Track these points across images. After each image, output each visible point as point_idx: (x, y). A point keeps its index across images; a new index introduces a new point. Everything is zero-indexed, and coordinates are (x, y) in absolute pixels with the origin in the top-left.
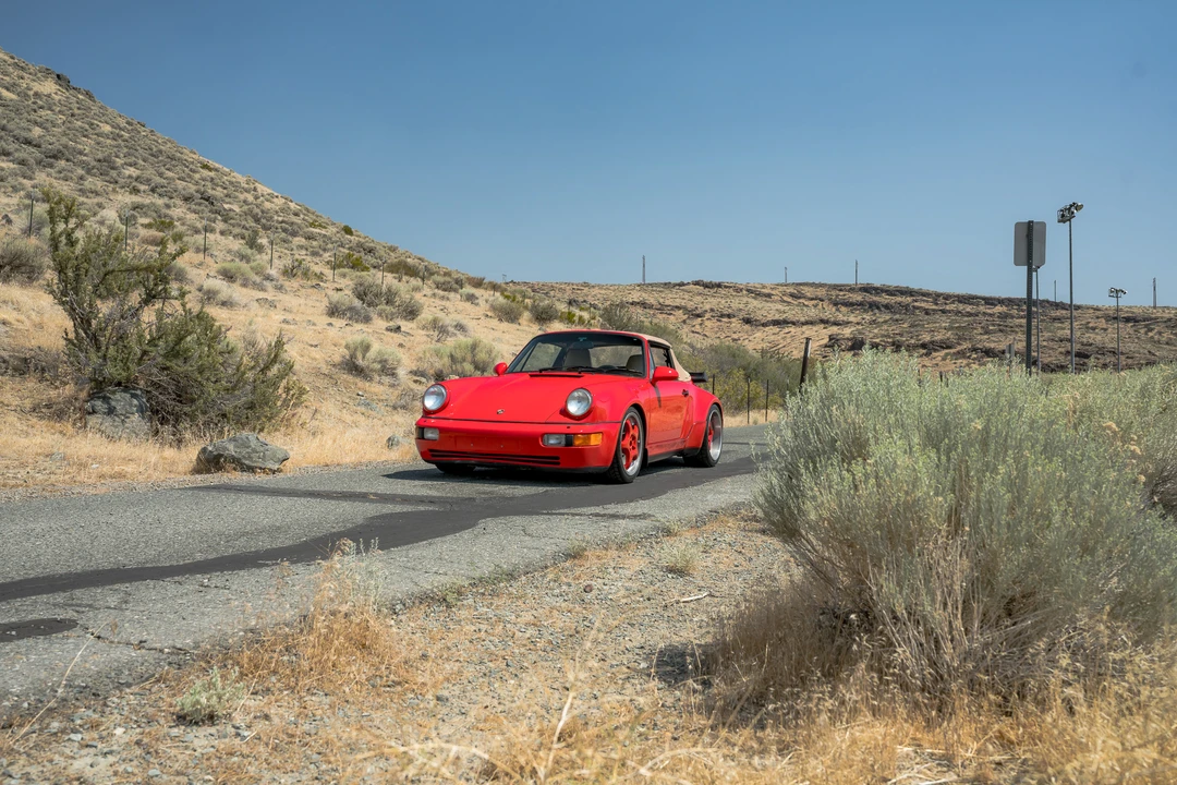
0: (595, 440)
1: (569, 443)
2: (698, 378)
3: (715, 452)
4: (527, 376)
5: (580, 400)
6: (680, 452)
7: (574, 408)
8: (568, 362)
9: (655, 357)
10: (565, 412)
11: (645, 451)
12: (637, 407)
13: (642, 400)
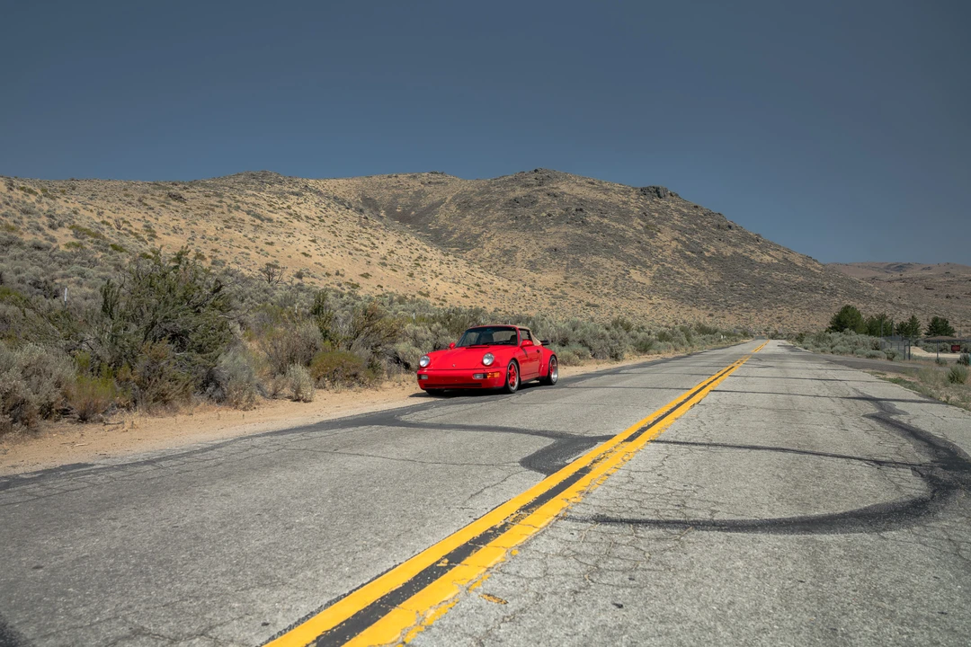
0: (497, 375)
1: (485, 376)
2: (545, 343)
3: (554, 376)
4: (464, 349)
5: (488, 358)
6: (537, 379)
7: (486, 361)
8: (482, 341)
9: (524, 335)
10: (482, 363)
11: (520, 379)
12: (514, 359)
13: (517, 356)
